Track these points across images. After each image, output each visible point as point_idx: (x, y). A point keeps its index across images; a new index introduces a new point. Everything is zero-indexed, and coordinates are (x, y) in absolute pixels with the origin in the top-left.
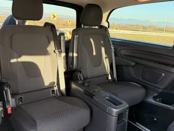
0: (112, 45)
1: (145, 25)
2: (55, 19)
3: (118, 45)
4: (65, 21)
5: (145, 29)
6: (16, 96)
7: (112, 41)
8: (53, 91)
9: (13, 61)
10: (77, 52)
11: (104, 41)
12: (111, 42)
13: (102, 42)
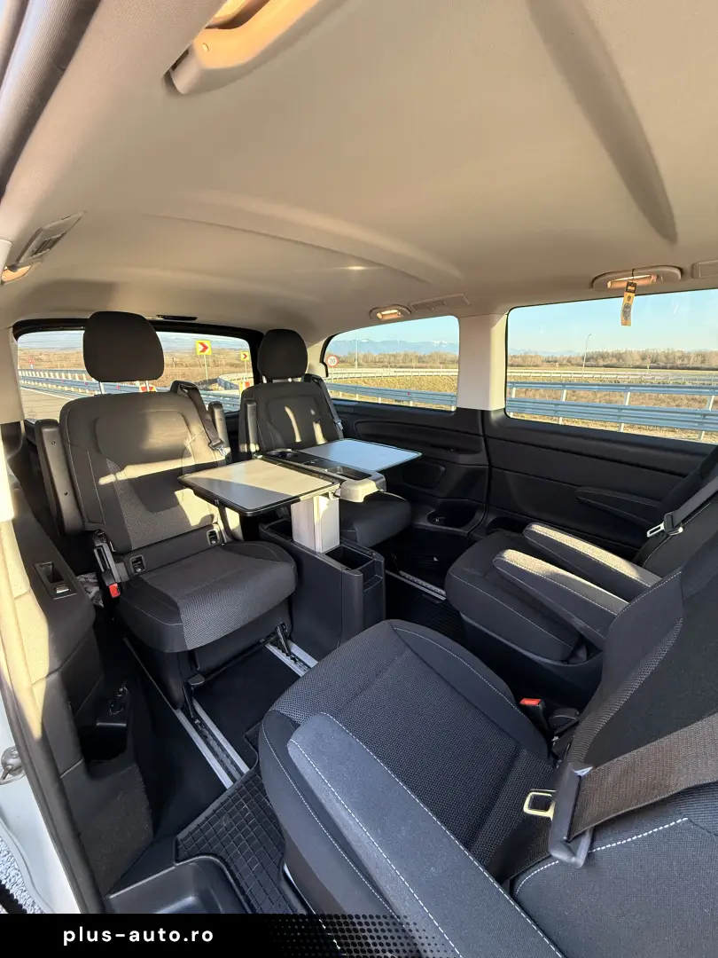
0: (336, 416)
1: (421, 353)
2: (208, 352)
3: (352, 414)
4: (234, 354)
5: (422, 361)
6: (125, 558)
7: (335, 405)
8: (213, 533)
9: (104, 481)
10: (258, 442)
11: (319, 412)
12: (333, 410)
13: (313, 412)
